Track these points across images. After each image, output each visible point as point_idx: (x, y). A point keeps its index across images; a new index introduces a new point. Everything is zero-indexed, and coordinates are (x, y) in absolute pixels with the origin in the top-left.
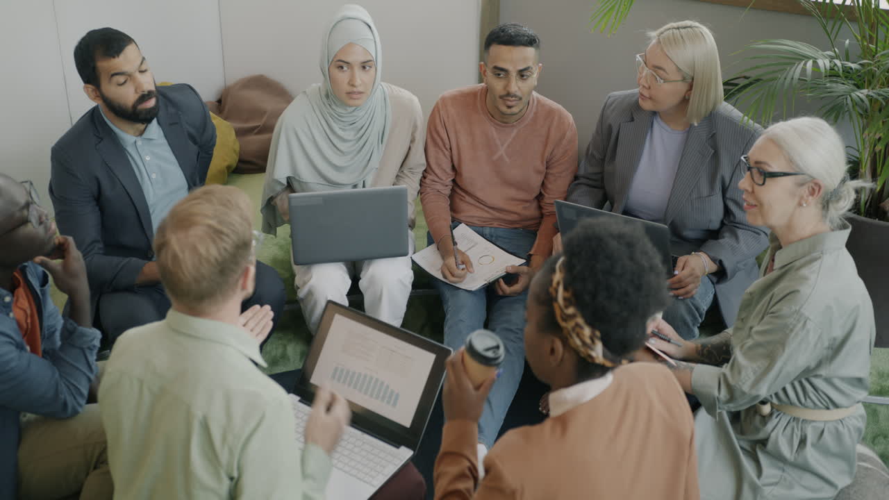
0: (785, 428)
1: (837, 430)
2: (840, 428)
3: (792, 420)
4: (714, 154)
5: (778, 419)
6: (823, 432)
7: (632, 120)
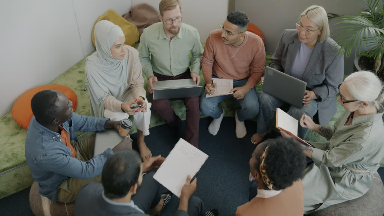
0: (348, 175)
1: (367, 176)
2: (369, 175)
3: (351, 172)
4: (322, 59)
5: (346, 171)
6: (362, 177)
7: (293, 43)
